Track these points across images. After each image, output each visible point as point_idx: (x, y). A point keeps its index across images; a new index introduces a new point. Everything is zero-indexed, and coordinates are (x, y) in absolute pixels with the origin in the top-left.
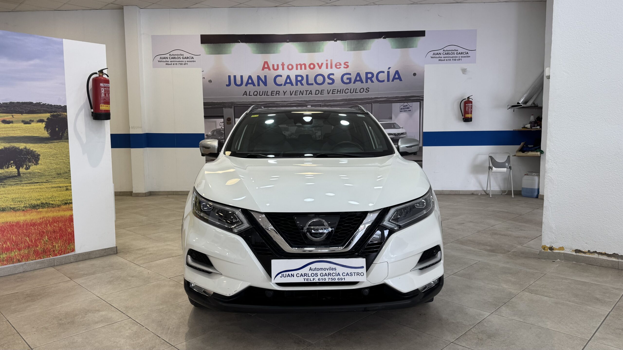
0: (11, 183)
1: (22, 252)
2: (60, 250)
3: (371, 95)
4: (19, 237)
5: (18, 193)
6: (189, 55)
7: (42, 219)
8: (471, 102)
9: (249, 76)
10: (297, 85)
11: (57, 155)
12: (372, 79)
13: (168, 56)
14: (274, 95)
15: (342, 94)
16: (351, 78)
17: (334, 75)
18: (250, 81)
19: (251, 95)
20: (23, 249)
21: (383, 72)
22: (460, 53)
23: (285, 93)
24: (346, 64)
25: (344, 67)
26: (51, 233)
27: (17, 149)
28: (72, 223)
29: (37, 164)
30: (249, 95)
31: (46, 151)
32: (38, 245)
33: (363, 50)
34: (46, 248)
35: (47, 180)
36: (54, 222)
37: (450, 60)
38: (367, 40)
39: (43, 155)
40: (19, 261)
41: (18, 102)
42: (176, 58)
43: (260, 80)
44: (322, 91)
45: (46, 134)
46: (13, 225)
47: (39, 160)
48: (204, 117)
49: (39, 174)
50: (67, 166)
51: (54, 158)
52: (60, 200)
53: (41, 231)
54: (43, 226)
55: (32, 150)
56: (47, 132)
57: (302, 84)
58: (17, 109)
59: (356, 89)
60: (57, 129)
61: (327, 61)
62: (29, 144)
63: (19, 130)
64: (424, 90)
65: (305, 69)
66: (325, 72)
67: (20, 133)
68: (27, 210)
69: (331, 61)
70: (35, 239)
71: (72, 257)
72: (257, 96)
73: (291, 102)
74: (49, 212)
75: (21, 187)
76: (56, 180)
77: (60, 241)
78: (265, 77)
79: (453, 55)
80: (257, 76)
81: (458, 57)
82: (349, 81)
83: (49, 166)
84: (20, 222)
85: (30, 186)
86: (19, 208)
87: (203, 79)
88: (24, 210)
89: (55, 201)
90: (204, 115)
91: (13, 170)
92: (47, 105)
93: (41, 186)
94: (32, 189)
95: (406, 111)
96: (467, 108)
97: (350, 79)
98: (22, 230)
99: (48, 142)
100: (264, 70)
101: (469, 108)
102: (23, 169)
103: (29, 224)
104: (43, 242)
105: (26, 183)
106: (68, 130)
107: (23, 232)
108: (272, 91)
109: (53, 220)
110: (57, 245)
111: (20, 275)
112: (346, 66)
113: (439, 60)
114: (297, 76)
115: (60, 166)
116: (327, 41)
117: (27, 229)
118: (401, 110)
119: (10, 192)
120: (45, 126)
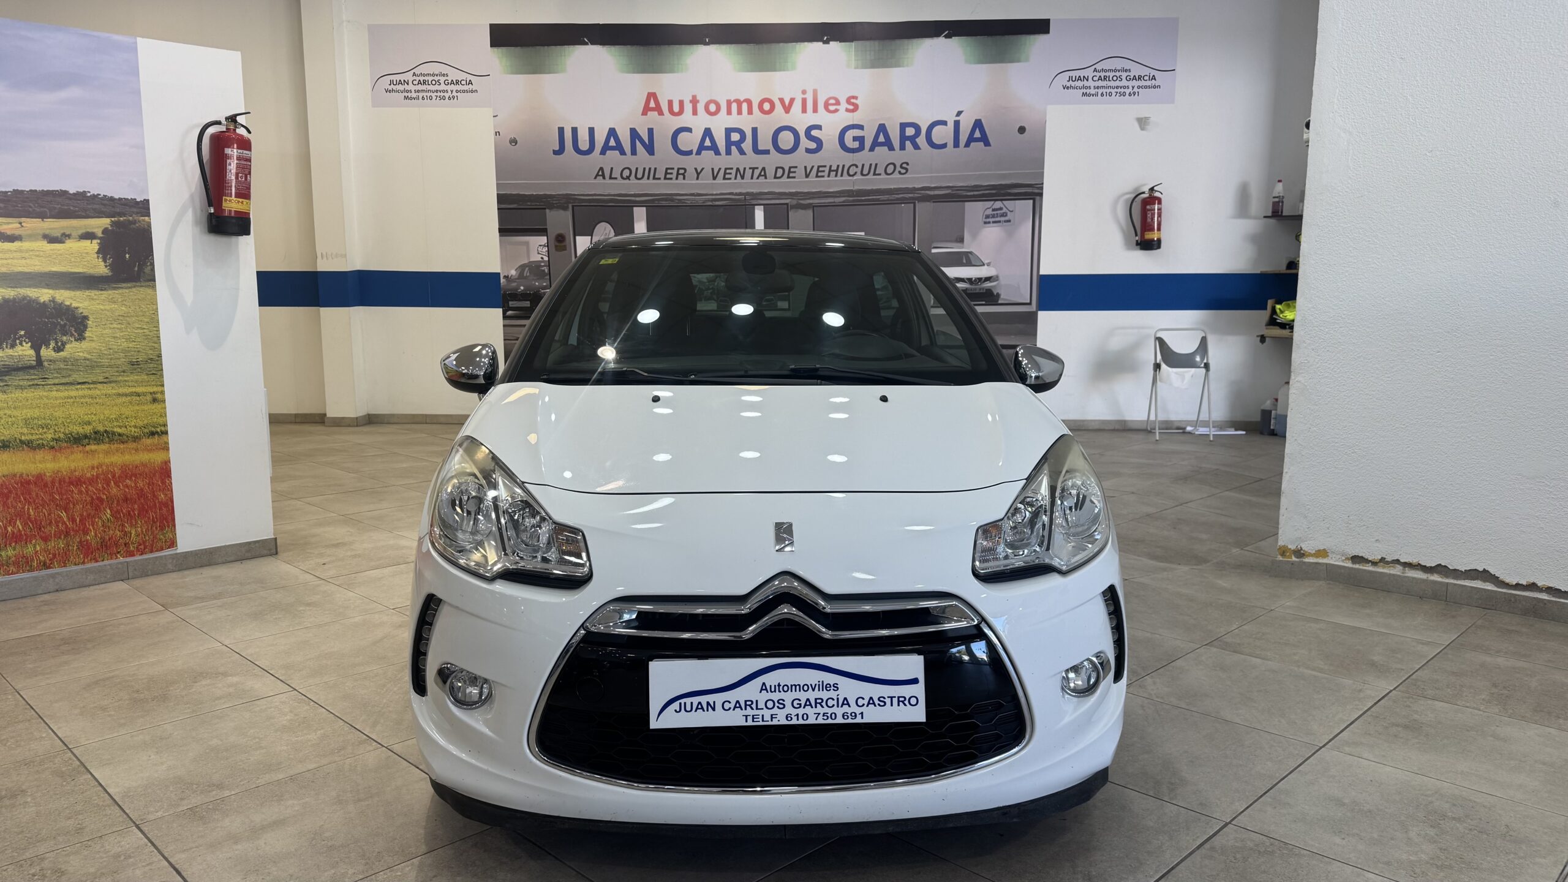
0: (21, 383)
1: (51, 544)
2: (141, 541)
3: (915, 179)
4: (44, 510)
5: (39, 407)
6: (461, 76)
7: (96, 470)
8: (1160, 201)
9: (610, 129)
10: (728, 152)
11: (126, 318)
12: (917, 140)
13: (409, 77)
14: (671, 179)
15: (841, 178)
16: (864, 137)
17: (821, 130)
18: (612, 143)
19: (616, 178)
20: (55, 537)
21: (944, 123)
22: (1135, 76)
23: (698, 174)
24: (853, 101)
25: (847, 110)
26: (118, 501)
27: (33, 303)
28: (168, 480)
29: (81, 338)
30: (611, 178)
31: (102, 307)
32: (88, 529)
33: (895, 67)
34: (107, 538)
35: (107, 378)
36: (126, 476)
37: (1110, 94)
38: (906, 41)
39: (94, 317)
40: (46, 566)
41: (33, 189)
42: (430, 83)
43: (637, 141)
44: (792, 170)
45: (101, 268)
46: (28, 482)
47: (86, 330)
48: (499, 232)
49: (87, 362)
50: (153, 344)
51: (123, 326)
52: (137, 425)
53: (94, 497)
54: (100, 485)
55: (68, 306)
56: (103, 264)
57: (742, 152)
58: (30, 207)
59: (876, 165)
60: (127, 256)
61: (804, 92)
62: (62, 291)
63: (38, 256)
64: (1043, 169)
65: (750, 112)
66: (800, 120)
67: (40, 265)
68: (61, 448)
69: (815, 92)
70: (81, 515)
71: (171, 561)
72: (629, 180)
73: (714, 197)
74: (114, 454)
75: (45, 394)
76: (128, 378)
77: (141, 522)
78: (651, 131)
79: (1118, 83)
80: (631, 129)
81: (1131, 88)
82: (858, 146)
83: (110, 343)
84: (45, 475)
85: (65, 389)
86: (43, 443)
87: (496, 135)
88: (52, 448)
89: (126, 427)
90: (498, 227)
91: (24, 351)
92: (101, 199)
93: (91, 391)
94: (72, 398)
95: (999, 222)
96: (1149, 215)
97: (861, 140)
98: (51, 494)
99: (106, 286)
100: (646, 114)
101: (1153, 215)
102: (49, 350)
103: (67, 480)
104: (100, 523)
105: (57, 384)
106: (153, 259)
107: (54, 497)
108: (667, 169)
109: (122, 472)
110: (134, 533)
111: (46, 597)
112: (851, 107)
113: (1084, 94)
114: (728, 131)
115: (137, 345)
116: (806, 43)
117: (61, 493)
118: (988, 220)
119: (20, 404)
120: (99, 249)
